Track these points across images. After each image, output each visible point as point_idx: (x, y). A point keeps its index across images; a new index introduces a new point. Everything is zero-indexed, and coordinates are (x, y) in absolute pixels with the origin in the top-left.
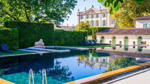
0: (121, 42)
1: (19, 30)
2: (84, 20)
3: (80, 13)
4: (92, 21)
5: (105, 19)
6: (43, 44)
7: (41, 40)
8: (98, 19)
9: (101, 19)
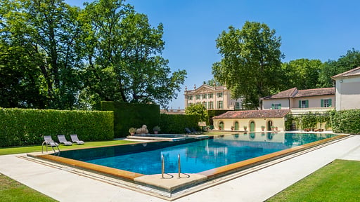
0: (245, 128)
1: (115, 114)
2: (194, 101)
3: (187, 92)
4: (204, 102)
5: (221, 99)
6: (147, 131)
7: (145, 126)
8: (211, 100)
9: (216, 99)
